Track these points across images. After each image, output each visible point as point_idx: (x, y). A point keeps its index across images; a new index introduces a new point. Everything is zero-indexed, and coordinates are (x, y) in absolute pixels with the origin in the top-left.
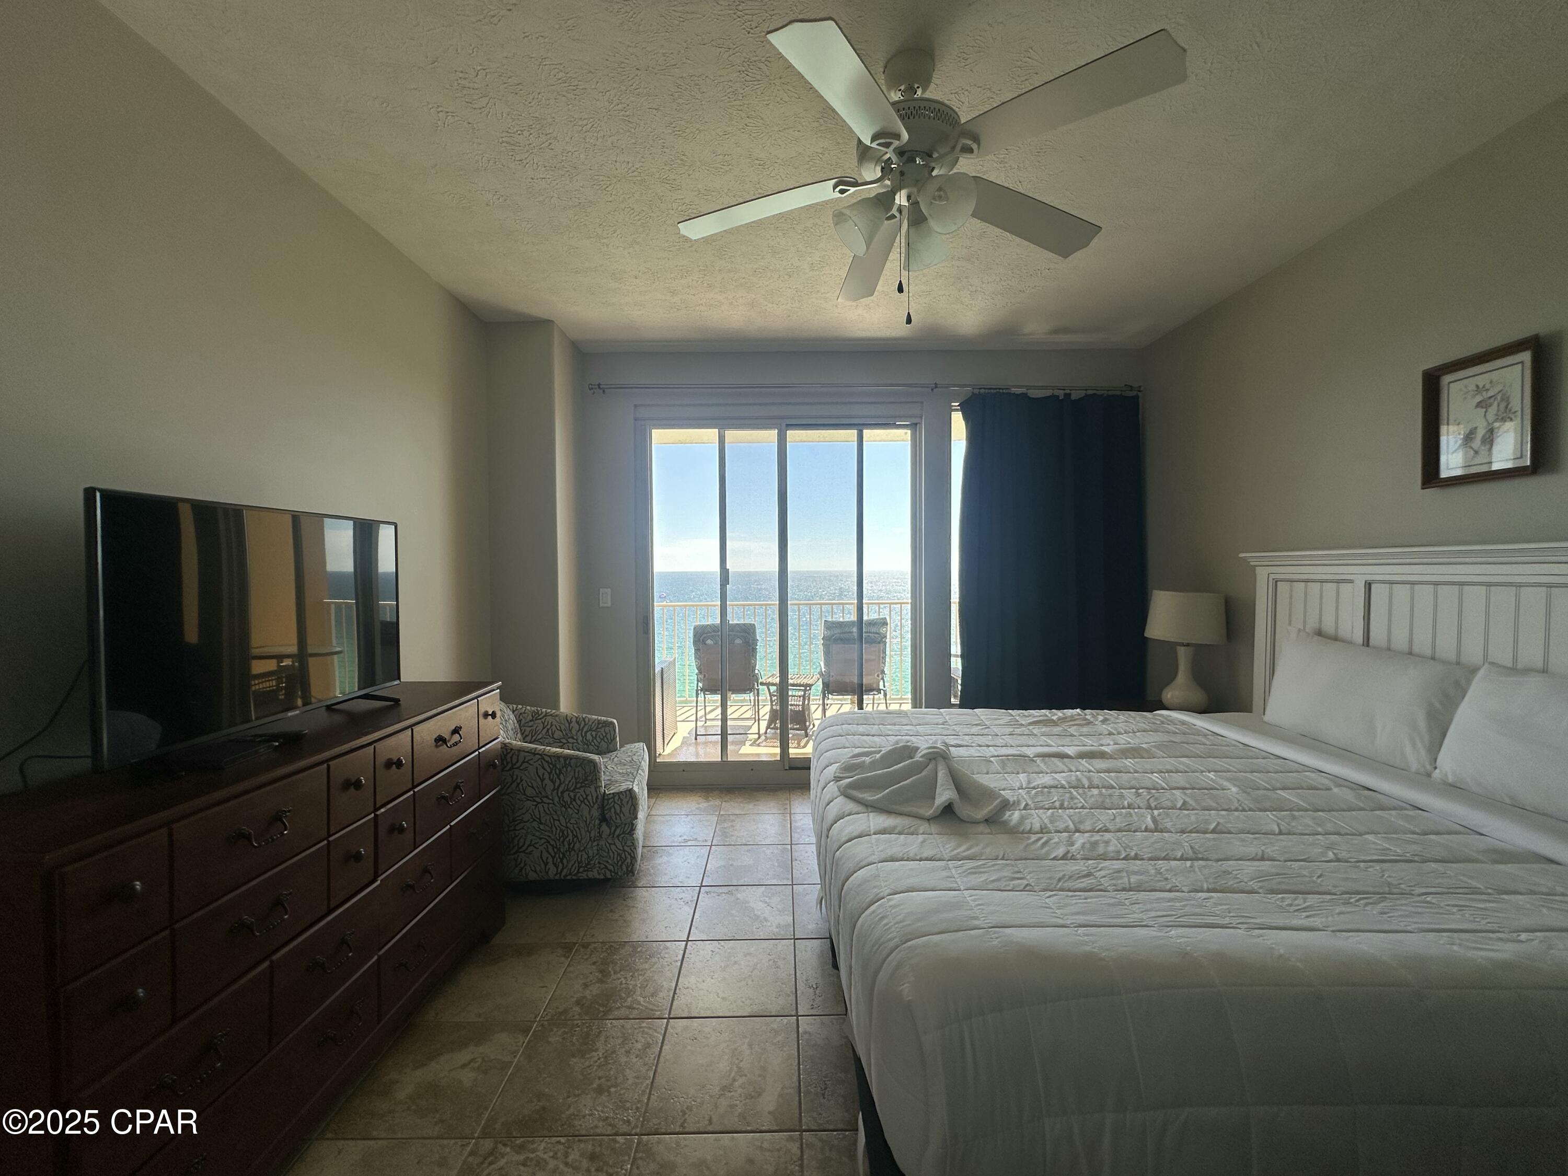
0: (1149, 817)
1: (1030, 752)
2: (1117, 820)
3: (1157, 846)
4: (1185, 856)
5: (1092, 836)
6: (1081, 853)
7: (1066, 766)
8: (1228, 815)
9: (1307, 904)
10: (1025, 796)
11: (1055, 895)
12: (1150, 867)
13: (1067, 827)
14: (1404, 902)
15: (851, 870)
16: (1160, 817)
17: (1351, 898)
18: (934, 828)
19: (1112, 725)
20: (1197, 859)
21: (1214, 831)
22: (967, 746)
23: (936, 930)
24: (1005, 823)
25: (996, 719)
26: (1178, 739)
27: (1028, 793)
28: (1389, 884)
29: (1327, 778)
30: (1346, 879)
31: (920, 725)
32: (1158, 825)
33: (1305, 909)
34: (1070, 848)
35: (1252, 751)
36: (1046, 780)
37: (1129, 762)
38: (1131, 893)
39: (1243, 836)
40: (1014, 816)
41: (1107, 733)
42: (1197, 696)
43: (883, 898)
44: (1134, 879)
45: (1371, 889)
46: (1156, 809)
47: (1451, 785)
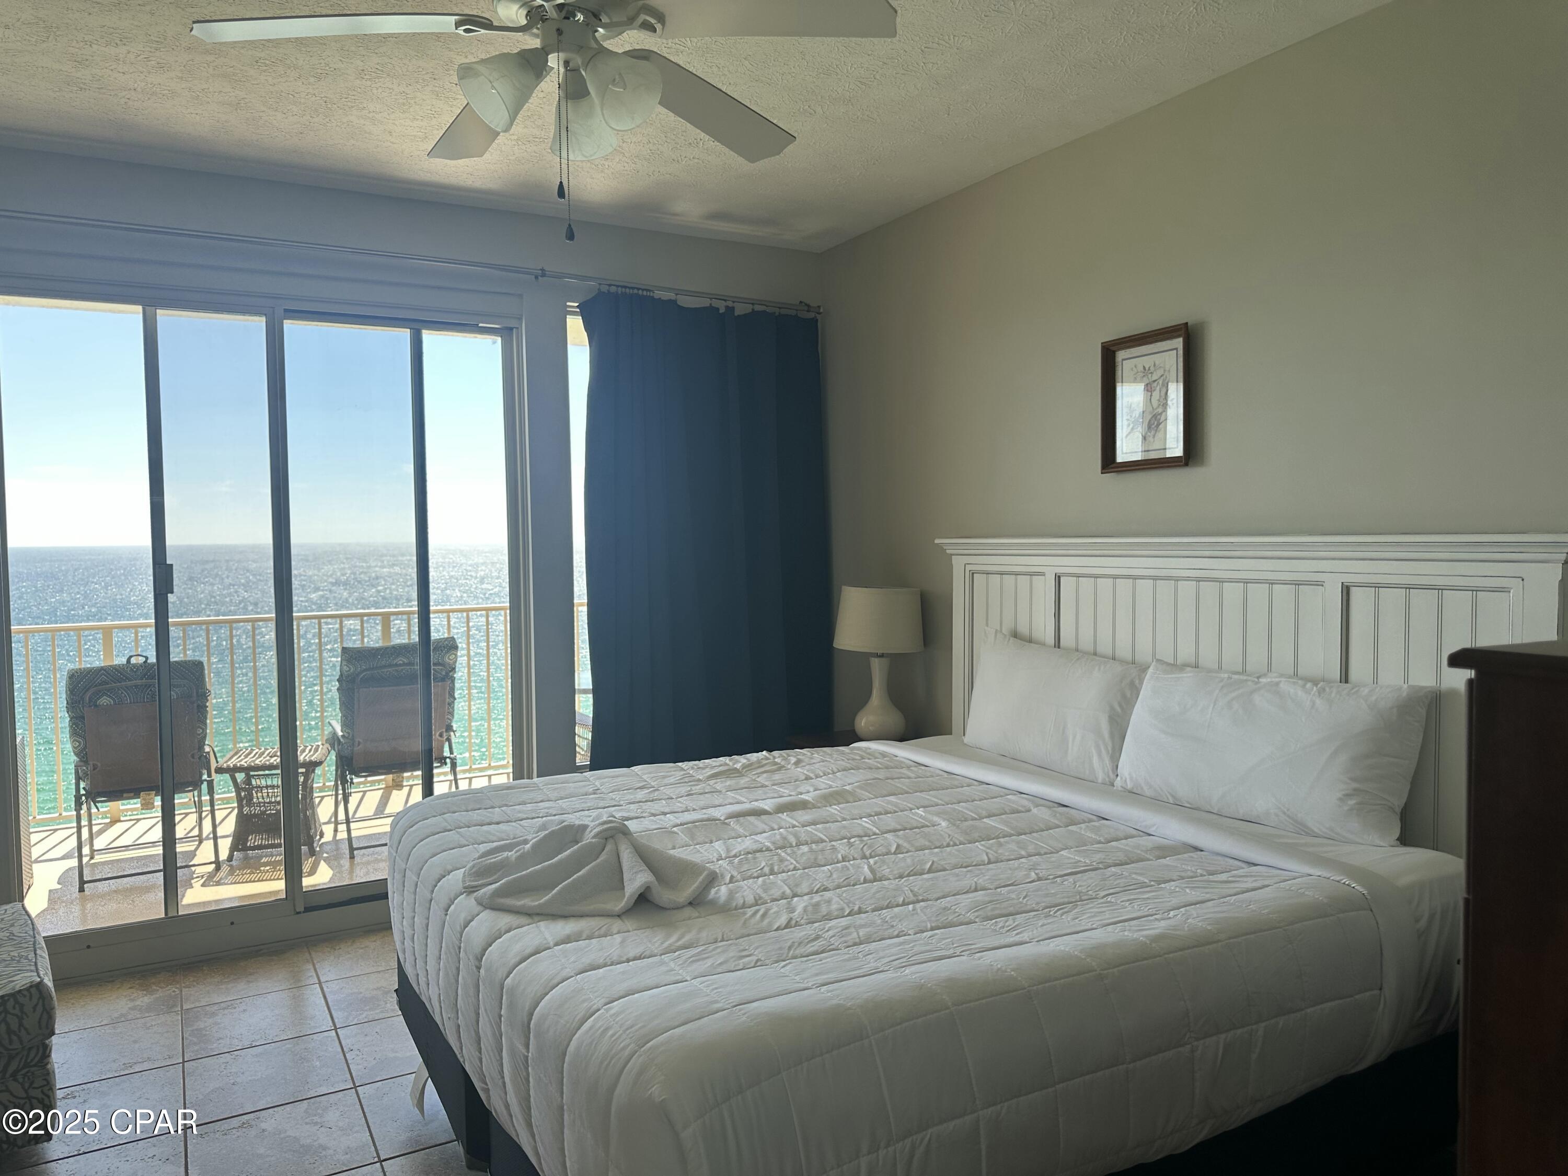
0: (866, 867)
1: (719, 813)
2: (835, 876)
3: (878, 896)
4: (906, 901)
5: (812, 898)
6: (805, 917)
7: (766, 824)
8: (941, 852)
9: (1016, 923)
10: (728, 868)
11: (790, 963)
12: (875, 917)
13: (784, 893)
14: (1092, 905)
15: (539, 994)
16: (878, 865)
17: (1050, 911)
18: (629, 924)
19: (807, 767)
20: (918, 901)
21: (930, 871)
22: (637, 818)
23: (677, 1023)
24: (713, 903)
25: (664, 777)
26: (881, 774)
27: (731, 863)
28: (1080, 893)
29: (1026, 799)
30: (1047, 895)
31: (562, 798)
32: (876, 874)
33: (1014, 929)
34: (791, 915)
35: (958, 780)
36: (747, 843)
37: (834, 810)
38: (862, 946)
39: (957, 871)
40: (721, 892)
41: (803, 778)
42: (894, 720)
43: (599, 1010)
44: (862, 932)
45: (1066, 900)
46: (871, 857)
47: (1130, 792)
